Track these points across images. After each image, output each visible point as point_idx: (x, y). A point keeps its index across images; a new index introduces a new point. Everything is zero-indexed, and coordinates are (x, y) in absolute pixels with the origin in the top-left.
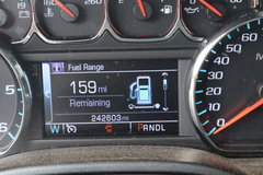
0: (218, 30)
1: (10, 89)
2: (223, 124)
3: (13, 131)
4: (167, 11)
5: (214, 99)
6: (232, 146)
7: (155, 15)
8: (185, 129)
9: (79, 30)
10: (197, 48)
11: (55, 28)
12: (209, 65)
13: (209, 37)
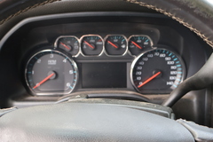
0: (140, 53)
1: (71, 72)
2: (141, 84)
3: (72, 86)
4: (123, 46)
5: (139, 76)
6: (145, 92)
7: (120, 48)
8: (129, 85)
9: (95, 52)
10: (133, 59)
11: (86, 52)
12: (137, 64)
13: (137, 56)
